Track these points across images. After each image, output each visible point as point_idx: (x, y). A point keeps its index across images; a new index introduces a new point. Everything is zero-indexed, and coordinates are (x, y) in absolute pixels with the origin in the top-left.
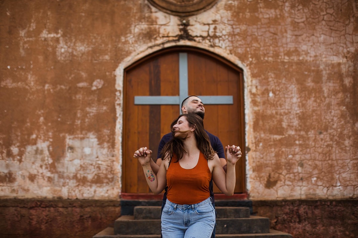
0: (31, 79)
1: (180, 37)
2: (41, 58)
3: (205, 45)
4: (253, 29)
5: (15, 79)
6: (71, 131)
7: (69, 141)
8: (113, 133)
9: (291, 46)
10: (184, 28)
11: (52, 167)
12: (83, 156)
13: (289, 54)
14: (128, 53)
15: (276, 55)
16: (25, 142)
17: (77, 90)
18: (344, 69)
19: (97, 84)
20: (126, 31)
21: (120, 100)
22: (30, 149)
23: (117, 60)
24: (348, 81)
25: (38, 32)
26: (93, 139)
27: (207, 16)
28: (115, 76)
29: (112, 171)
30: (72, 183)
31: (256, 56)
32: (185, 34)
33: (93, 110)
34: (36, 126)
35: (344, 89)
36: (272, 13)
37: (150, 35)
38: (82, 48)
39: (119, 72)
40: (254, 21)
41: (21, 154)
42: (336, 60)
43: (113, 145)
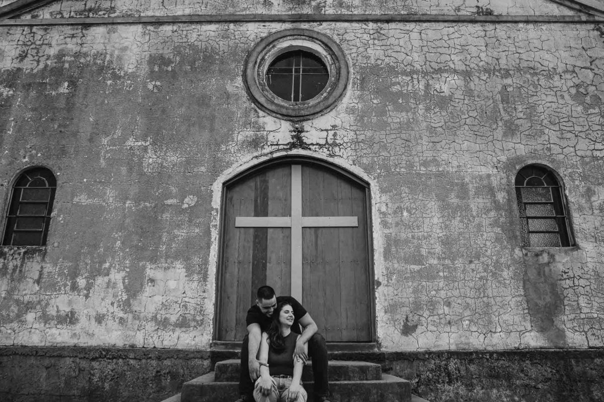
0: (110, 194)
1: (293, 146)
2: (124, 170)
3: (322, 154)
4: (380, 135)
5: (91, 194)
6: (154, 259)
7: (150, 272)
8: (206, 262)
9: (429, 155)
10: (298, 133)
11: (126, 305)
12: (166, 292)
13: (425, 164)
14: (229, 164)
15: (410, 166)
16: (96, 273)
17: (164, 208)
18: (495, 182)
19: (190, 201)
20: (227, 138)
21: (217, 221)
22: (100, 281)
23: (215, 173)
24: (501, 197)
25: (124, 139)
26: (179, 269)
27: (325, 121)
28: (212, 191)
29: (201, 311)
30: (150, 326)
31: (386, 167)
32: (298, 141)
33: (181, 233)
34: (110, 250)
35: (497, 207)
36: (403, 116)
37: (255, 143)
38: (173, 158)
39: (217, 188)
40: (383, 125)
41: (89, 287)
42: (484, 171)
43: (205, 278)
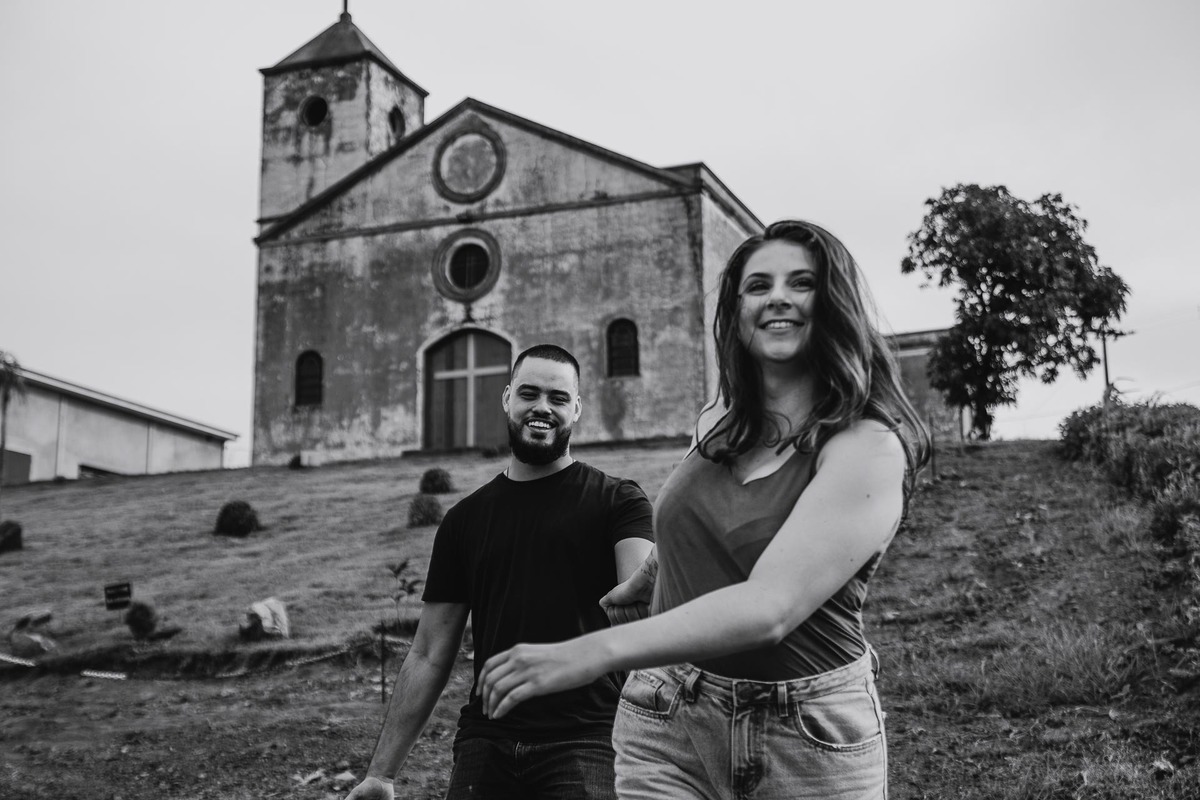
0: (356, 366)
1: (464, 321)
2: (362, 349)
3: (483, 326)
4: (521, 308)
5: (345, 366)
6: (386, 404)
7: (385, 412)
8: (415, 404)
9: (550, 319)
10: (468, 311)
11: (372, 434)
12: (394, 424)
13: (548, 326)
14: (425, 338)
15: (538, 328)
16: (354, 416)
17: (388, 372)
18: (592, 335)
19: (404, 366)
20: (424, 320)
21: (420, 376)
22: (356, 422)
23: (418, 343)
24: (595, 345)
25: (360, 327)
26: (401, 409)
27: (486, 301)
28: (417, 358)
29: (414, 433)
30: (386, 445)
31: (522, 331)
32: (469, 318)
33: (401, 387)
34: (360, 403)
35: (591, 351)
36: (535, 292)
37: (442, 321)
38: (393, 337)
39: (420, 356)
40: (522, 300)
41: (350, 427)
42: (586, 327)
43: (415, 412)
